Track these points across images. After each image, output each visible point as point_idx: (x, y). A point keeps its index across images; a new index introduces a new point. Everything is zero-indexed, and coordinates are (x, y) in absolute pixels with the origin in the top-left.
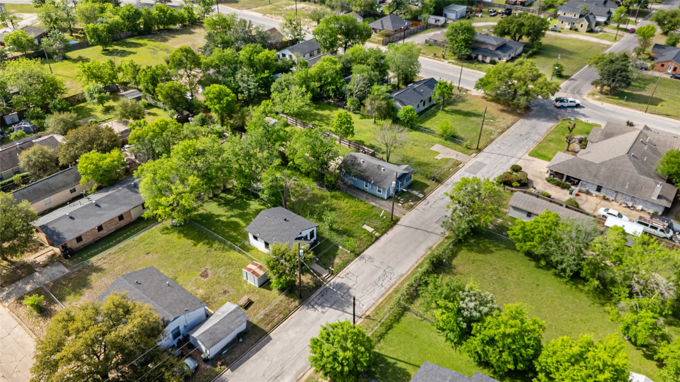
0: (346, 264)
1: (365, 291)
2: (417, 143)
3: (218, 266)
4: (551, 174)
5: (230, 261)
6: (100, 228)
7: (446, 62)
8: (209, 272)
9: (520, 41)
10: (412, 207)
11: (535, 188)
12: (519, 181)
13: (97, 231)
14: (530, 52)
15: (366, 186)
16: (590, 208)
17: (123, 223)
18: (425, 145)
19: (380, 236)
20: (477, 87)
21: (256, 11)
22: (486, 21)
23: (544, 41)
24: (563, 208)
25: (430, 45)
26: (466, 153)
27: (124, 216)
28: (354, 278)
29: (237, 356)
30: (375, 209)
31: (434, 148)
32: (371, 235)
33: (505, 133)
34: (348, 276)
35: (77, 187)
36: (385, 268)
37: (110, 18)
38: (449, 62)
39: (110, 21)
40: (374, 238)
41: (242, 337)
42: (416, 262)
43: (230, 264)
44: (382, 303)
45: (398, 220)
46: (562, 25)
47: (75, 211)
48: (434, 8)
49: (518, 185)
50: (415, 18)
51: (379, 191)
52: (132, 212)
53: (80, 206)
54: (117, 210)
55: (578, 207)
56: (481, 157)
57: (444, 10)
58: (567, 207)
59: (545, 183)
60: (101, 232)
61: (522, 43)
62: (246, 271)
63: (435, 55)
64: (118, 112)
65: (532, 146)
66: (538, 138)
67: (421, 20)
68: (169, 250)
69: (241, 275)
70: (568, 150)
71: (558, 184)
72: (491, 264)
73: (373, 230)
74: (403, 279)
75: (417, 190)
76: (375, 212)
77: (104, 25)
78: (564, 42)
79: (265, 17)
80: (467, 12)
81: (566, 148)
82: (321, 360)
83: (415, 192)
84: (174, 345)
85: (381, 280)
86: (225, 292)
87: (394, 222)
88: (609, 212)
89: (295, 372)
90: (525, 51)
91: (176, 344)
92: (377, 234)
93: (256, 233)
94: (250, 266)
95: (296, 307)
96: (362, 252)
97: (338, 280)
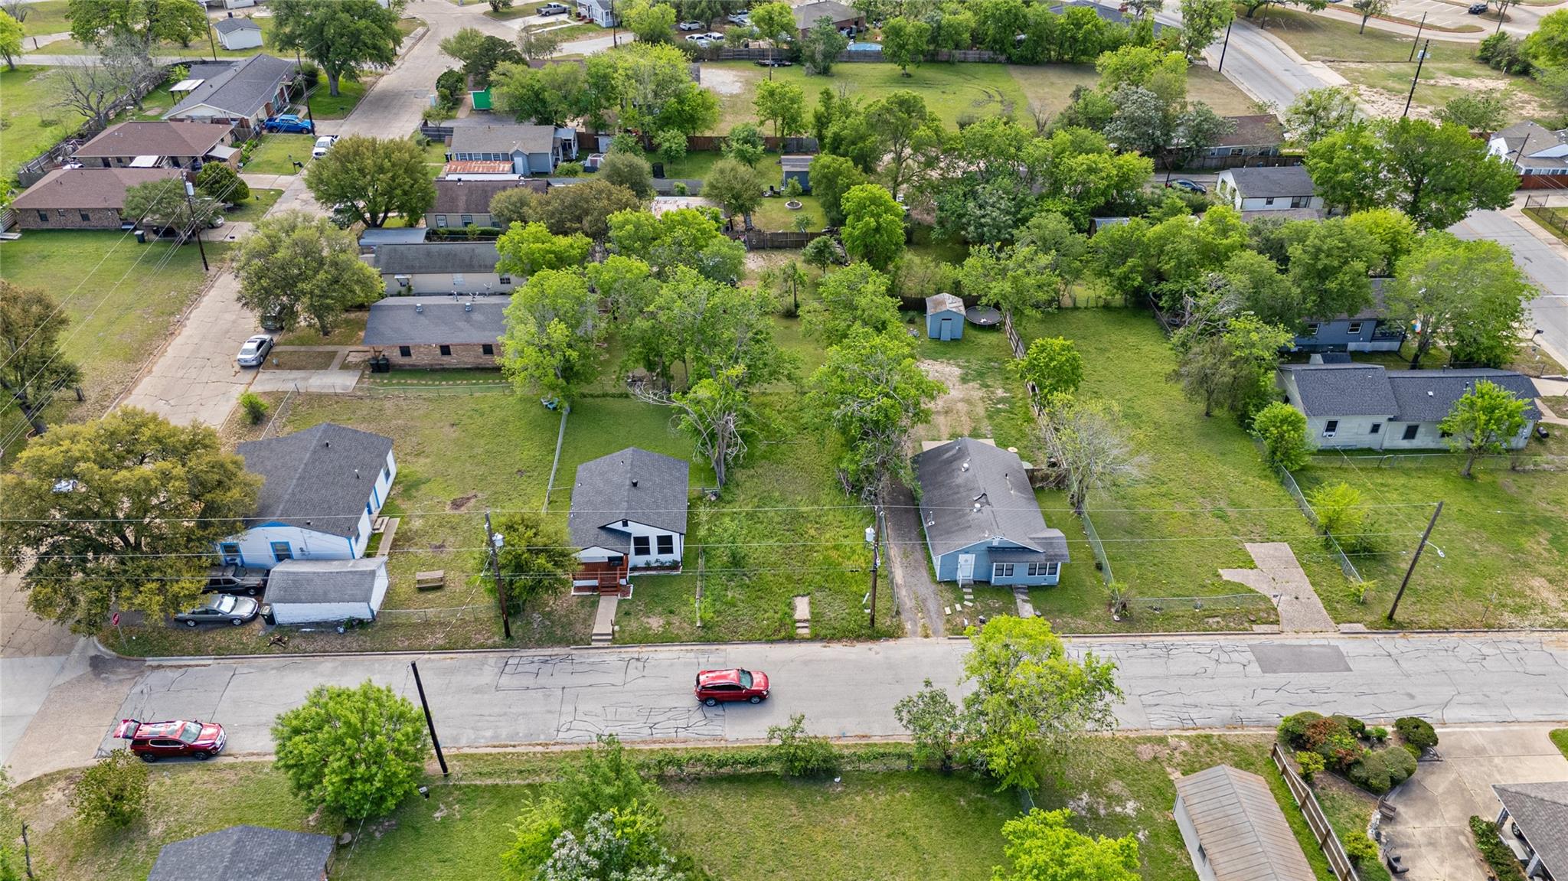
1: (613, 709)
2: (1232, 514)
3: (494, 504)
6: (446, 350)
8: (472, 503)
13: (438, 351)
17: (486, 361)
18: (1248, 529)
19: (804, 640)
26: (1333, 611)
27: (494, 350)
28: (634, 675)
29: (311, 649)
31: (1256, 548)
32: (789, 624)
34: (634, 665)
40: (787, 635)
41: (350, 627)
45: (894, 633)
49: (1317, 767)
56: (1364, 646)
60: (446, 358)
71: (1490, 861)
73: (808, 617)
74: (712, 745)
83: (1027, 610)
86: (440, 547)
87: (872, 631)
92: (806, 631)
95: (482, 646)
96: (726, 643)
97: (607, 658)
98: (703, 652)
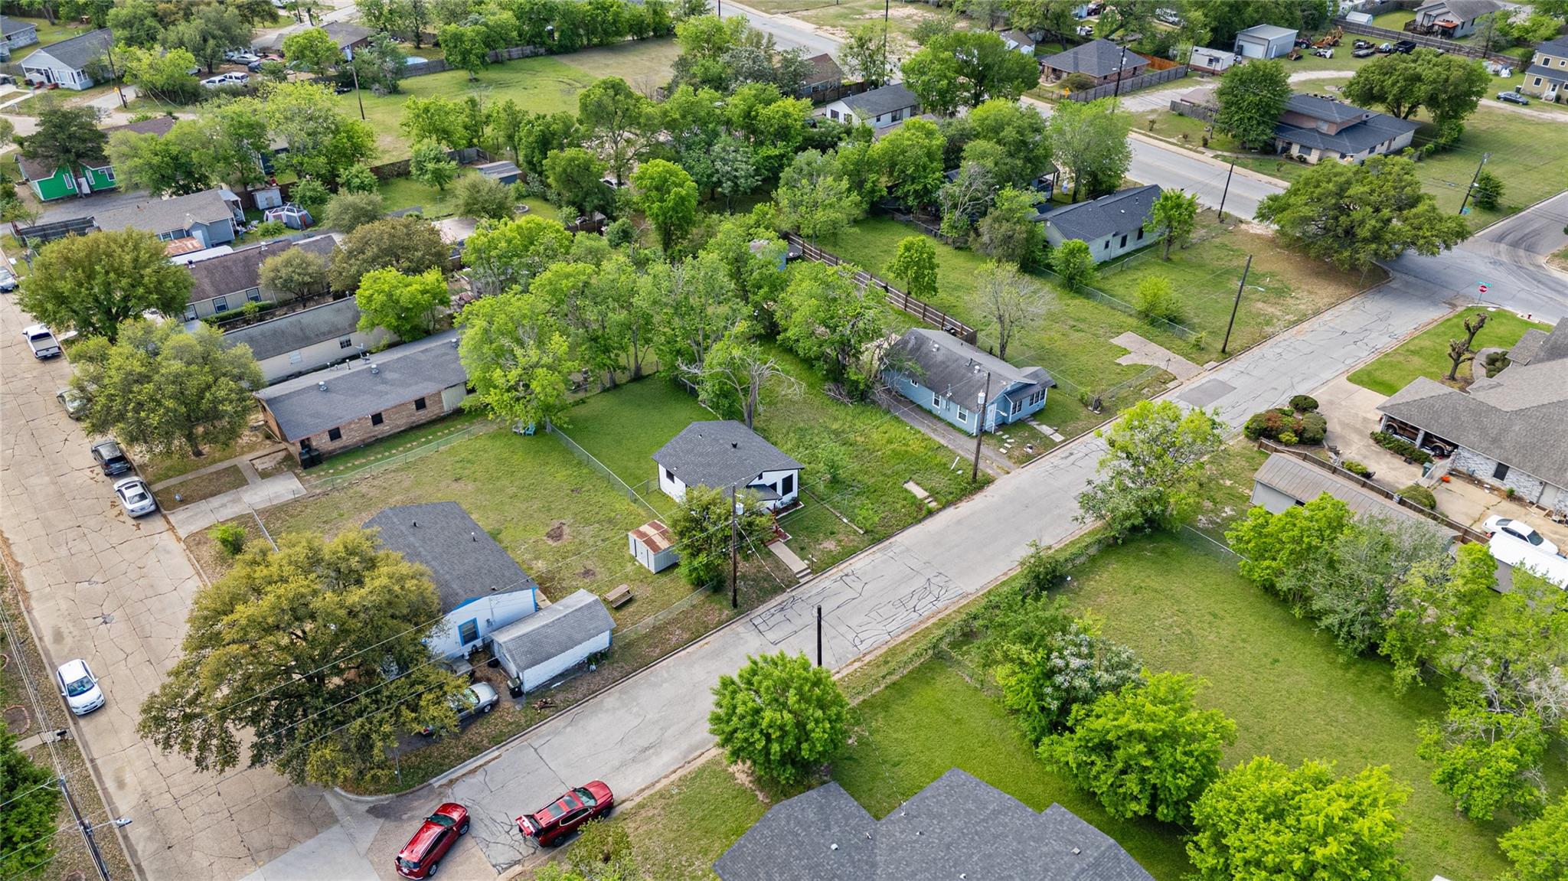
0: (849, 553)
1: (873, 614)
2: (1082, 326)
3: (587, 522)
4: (1388, 427)
5: (613, 515)
6: (377, 419)
7: (1209, 154)
8: (566, 530)
9: (1411, 117)
10: (1027, 459)
11: (1337, 453)
12: (1299, 433)
13: (370, 423)
14: (1430, 145)
15: (937, 402)
16: (1466, 514)
17: (423, 416)
18: (1101, 332)
19: (940, 510)
20: (1262, 216)
21: (804, 19)
22: (1339, 69)
23: (1471, 121)
24: (1393, 504)
25: (1181, 115)
26: (1192, 360)
27: (427, 402)
28: (858, 586)
29: (579, 696)
30: (942, 452)
31: (1118, 341)
32: (919, 505)
33: (1305, 325)
34: (847, 579)
35: (353, 337)
36: (931, 576)
37: (494, 14)
38: (1216, 157)
39: (492, 20)
40: (924, 512)
41: (597, 662)
42: (1005, 574)
43: (610, 521)
44: (904, 642)
45: (989, 481)
46: (1536, 89)
47: (336, 379)
48: (1212, 30)
49: (1295, 439)
50: (1162, 52)
51: (962, 416)
52: (444, 395)
53: (347, 372)
54: (414, 388)
55: (1433, 507)
56: (1227, 373)
57: (1239, 37)
58: (1402, 502)
59: (1369, 446)
60: (379, 428)
61: (1413, 122)
62: (635, 537)
63: (1185, 137)
64: (461, 202)
65: (1363, 358)
66: (1384, 342)
67: (1175, 56)
68: (498, 478)
69: (626, 545)
70: (1452, 378)
71: (1400, 451)
72: (1178, 602)
73: (926, 494)
74: (964, 602)
75: (1050, 426)
76: (941, 458)
77: (477, 27)
78: (1532, 129)
79: (820, 32)
80: (1297, 44)
81: (1448, 373)
82: (728, 722)
83: (1046, 429)
84: (463, 656)
85: (916, 597)
86: (587, 573)
87: (977, 483)
88: (1511, 526)
89: (684, 746)
90: (1414, 144)
91: (466, 654)
92: (933, 505)
93: (671, 466)
94: (645, 528)
95: (720, 623)
96: (890, 536)
97: (822, 585)
98: (884, 549)
